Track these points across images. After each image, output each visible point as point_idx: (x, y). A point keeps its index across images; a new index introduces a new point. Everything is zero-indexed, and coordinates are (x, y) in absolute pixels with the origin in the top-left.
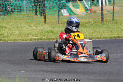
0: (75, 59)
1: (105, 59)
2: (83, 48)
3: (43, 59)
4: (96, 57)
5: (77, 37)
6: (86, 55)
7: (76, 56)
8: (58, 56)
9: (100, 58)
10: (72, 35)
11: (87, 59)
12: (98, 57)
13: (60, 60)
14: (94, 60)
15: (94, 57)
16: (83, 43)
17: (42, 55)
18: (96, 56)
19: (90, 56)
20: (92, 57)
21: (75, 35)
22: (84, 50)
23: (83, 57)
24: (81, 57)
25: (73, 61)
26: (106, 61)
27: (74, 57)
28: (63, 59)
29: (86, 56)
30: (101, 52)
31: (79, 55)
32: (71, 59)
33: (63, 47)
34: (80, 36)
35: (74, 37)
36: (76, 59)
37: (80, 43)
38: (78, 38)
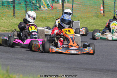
0: (66, 51)
1: (92, 52)
2: (73, 41)
3: (38, 50)
5: (68, 32)
6: (76, 48)
7: (67, 48)
8: (52, 49)
9: (88, 51)
10: (64, 31)
11: (77, 51)
12: (86, 50)
13: (53, 52)
14: (82, 53)
15: (82, 50)
16: (73, 37)
17: (37, 47)
18: (84, 49)
19: (79, 49)
20: (81, 50)
21: (66, 31)
22: (74, 44)
23: (73, 49)
24: (71, 49)
25: (65, 53)
26: (93, 54)
28: (56, 51)
30: (89, 46)
31: (70, 48)
32: (63, 51)
33: (55, 41)
34: (70, 31)
35: (65, 32)
37: (71, 38)
38: (69, 33)
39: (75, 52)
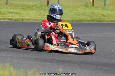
1: (94, 51)
2: (72, 38)
3: (26, 47)
4: (86, 48)
5: (65, 26)
7: (67, 46)
8: (47, 46)
10: (60, 24)
11: (78, 50)
12: (87, 48)
13: (49, 50)
14: (84, 52)
15: (84, 49)
17: (25, 43)
19: (80, 48)
20: (82, 48)
21: (63, 25)
22: (74, 41)
23: (74, 48)
24: (71, 48)
25: (64, 51)
27: (65, 48)
28: (53, 49)
29: (76, 47)
31: (69, 46)
32: (62, 50)
34: (68, 26)
35: (61, 26)
36: (67, 50)
37: (69, 34)
38: (66, 28)
39: (76, 51)
